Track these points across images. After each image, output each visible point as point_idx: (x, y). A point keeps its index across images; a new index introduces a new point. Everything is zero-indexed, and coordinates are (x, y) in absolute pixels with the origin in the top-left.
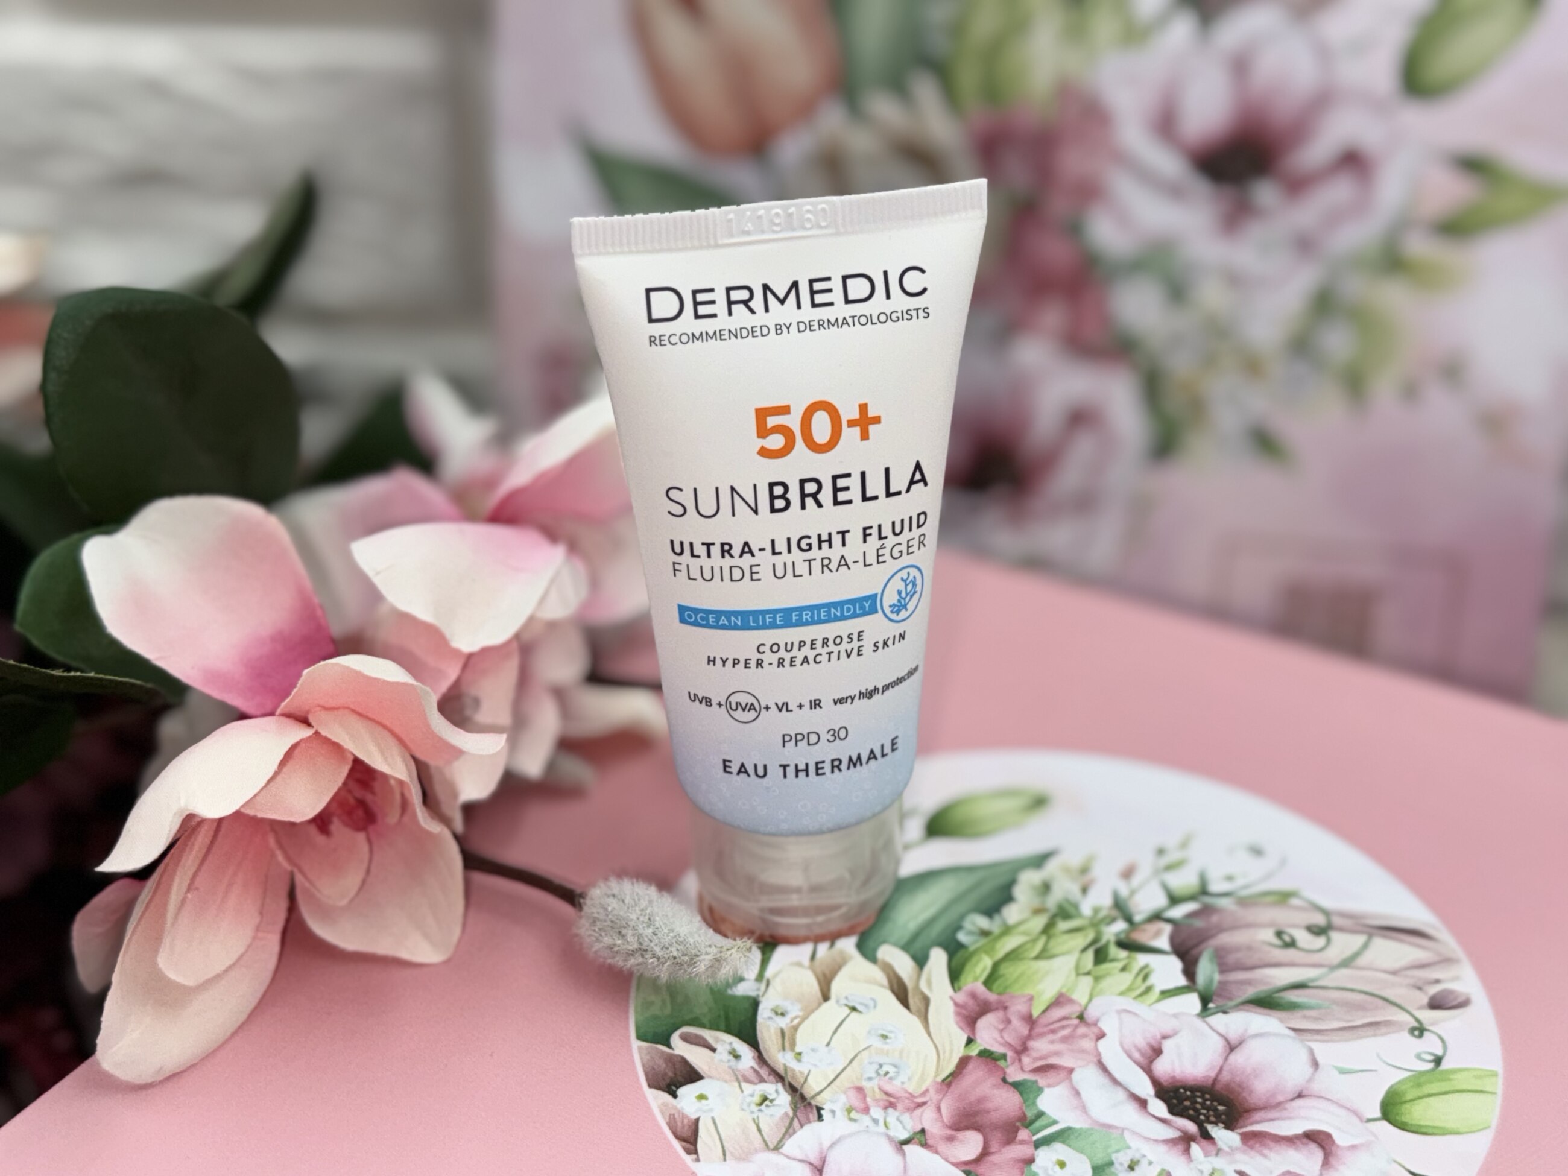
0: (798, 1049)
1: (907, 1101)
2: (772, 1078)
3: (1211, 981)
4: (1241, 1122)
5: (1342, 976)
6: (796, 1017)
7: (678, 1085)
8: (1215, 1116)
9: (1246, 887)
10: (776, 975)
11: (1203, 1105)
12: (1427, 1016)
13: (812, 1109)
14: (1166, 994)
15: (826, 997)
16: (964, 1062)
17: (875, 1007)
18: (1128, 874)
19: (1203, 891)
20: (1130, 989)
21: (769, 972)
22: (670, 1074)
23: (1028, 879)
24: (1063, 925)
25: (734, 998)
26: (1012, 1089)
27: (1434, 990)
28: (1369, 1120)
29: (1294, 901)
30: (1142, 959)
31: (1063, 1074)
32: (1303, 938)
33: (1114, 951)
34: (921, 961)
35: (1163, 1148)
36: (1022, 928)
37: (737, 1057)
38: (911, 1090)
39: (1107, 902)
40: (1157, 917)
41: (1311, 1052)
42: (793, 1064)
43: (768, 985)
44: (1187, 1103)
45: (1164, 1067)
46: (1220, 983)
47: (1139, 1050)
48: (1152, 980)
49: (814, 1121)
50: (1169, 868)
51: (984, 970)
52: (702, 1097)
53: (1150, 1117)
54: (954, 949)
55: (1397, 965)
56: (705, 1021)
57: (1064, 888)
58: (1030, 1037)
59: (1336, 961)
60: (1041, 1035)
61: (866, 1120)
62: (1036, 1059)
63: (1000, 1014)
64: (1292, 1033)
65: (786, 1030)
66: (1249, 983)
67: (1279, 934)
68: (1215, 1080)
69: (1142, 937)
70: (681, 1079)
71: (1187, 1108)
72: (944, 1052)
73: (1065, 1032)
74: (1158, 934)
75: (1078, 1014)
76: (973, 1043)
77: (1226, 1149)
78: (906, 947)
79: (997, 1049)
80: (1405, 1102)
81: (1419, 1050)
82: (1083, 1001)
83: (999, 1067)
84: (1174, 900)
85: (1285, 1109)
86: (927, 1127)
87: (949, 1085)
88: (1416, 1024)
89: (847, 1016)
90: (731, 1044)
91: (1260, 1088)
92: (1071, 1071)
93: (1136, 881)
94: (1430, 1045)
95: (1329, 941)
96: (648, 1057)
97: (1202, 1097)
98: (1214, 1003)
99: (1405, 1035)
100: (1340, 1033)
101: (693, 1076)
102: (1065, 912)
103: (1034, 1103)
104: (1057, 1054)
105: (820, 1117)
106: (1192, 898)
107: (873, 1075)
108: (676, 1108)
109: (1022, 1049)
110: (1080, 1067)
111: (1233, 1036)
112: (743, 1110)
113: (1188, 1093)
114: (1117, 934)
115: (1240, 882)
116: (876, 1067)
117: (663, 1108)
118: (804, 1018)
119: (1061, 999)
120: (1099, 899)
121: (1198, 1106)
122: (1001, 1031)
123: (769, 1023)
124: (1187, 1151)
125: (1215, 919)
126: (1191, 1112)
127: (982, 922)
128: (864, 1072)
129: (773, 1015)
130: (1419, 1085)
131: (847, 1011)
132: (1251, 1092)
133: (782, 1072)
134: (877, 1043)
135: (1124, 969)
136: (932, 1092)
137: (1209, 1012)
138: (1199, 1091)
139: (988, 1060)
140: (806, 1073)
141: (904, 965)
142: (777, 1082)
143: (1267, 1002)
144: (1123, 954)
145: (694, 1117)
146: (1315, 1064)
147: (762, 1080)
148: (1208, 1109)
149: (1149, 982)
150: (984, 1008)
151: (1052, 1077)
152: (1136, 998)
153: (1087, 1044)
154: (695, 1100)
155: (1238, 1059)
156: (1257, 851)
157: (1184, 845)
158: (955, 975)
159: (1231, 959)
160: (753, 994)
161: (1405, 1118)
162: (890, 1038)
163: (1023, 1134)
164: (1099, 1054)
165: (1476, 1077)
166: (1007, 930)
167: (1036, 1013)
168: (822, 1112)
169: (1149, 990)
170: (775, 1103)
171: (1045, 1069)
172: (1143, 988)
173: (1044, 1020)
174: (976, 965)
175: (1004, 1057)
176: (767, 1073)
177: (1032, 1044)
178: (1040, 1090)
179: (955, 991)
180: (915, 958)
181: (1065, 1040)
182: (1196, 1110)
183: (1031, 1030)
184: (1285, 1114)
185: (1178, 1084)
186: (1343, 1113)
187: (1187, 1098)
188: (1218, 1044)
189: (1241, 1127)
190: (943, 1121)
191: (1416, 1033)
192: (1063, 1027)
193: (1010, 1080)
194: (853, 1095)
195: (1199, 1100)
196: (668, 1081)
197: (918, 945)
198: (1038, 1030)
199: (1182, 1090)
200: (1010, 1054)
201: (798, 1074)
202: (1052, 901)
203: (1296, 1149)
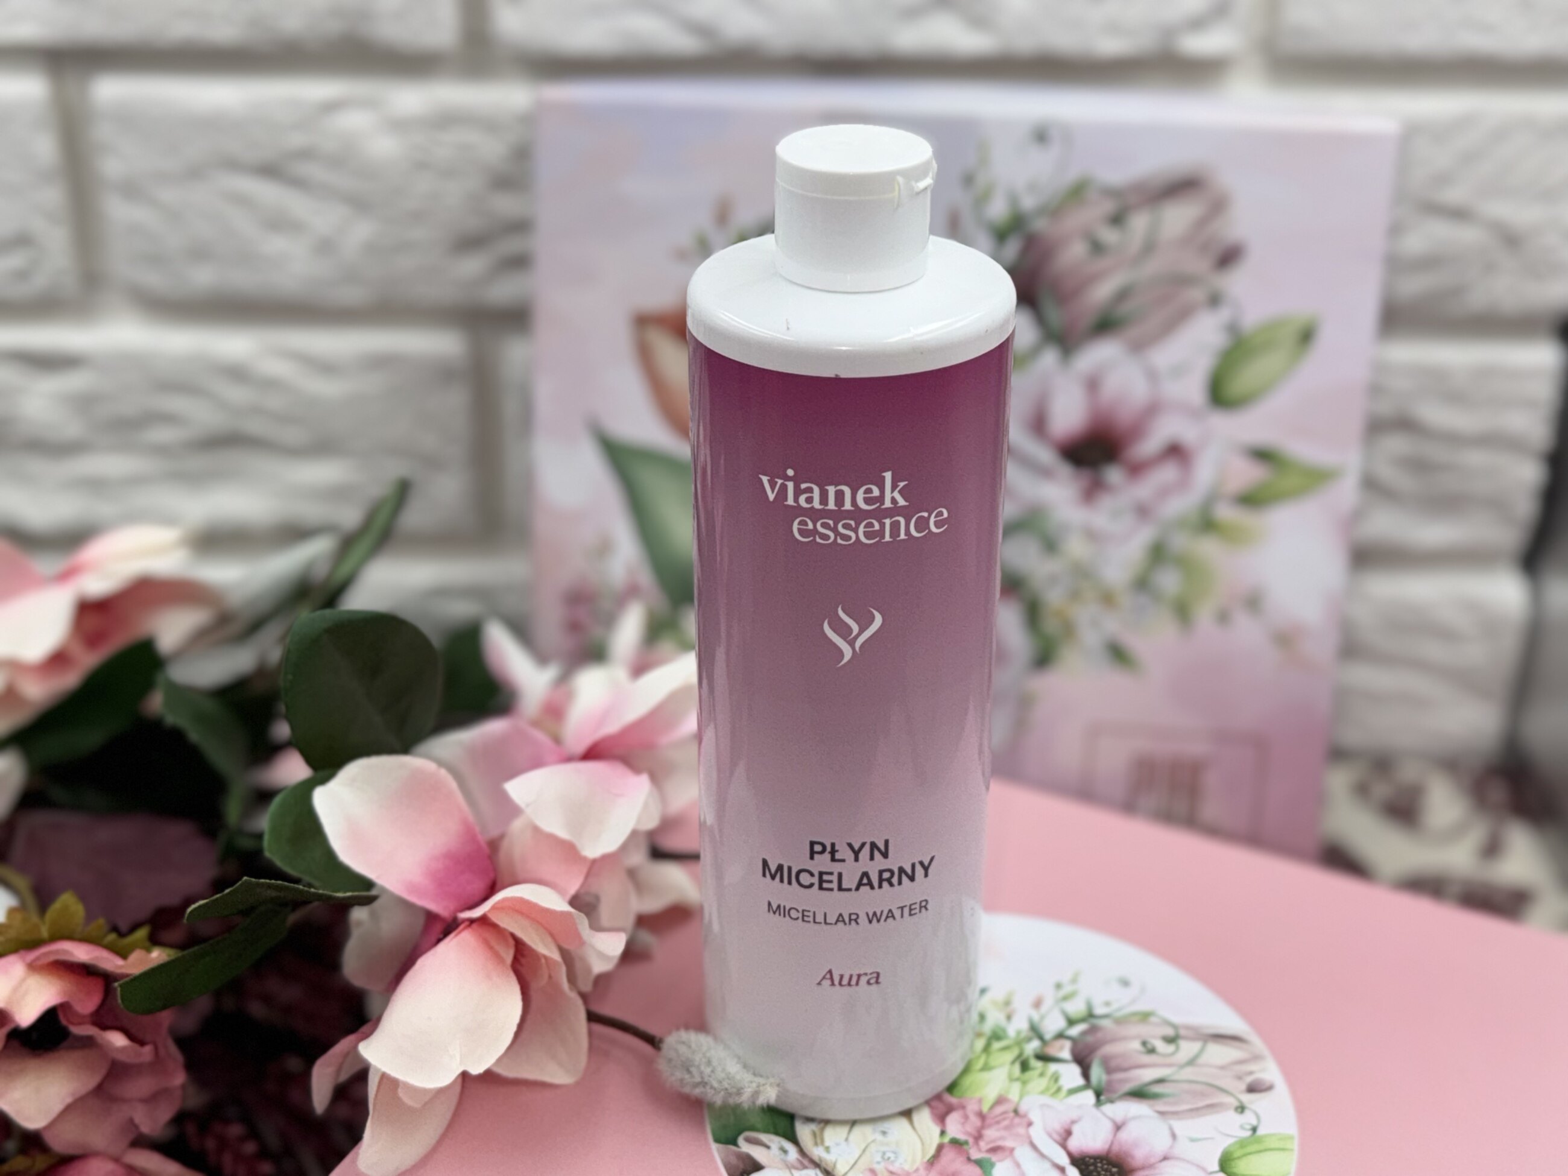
2: (811, 1166)
3: (1100, 1081)
5: (1188, 1073)
9: (1120, 1009)
11: (1102, 1167)
12: (1246, 1098)
14: (1072, 1091)
16: (940, 1148)
18: (1037, 1004)
19: (1090, 1015)
20: (1047, 1089)
22: (741, 1166)
24: (997, 1045)
26: (975, 1165)
27: (1249, 1079)
28: (1212, 1173)
29: (1153, 1019)
30: (1053, 1067)
31: (1007, 1153)
32: (1161, 1046)
33: (1034, 1063)
37: (785, 1152)
38: (907, 1169)
39: (1024, 1026)
40: (1060, 1036)
41: (1171, 1128)
42: (824, 1155)
44: (1092, 1168)
45: (1077, 1143)
46: (1107, 1081)
47: (1057, 1133)
48: (1062, 1082)
50: (1066, 998)
55: (1224, 1062)
56: (759, 1126)
57: (995, 1018)
58: (983, 1127)
59: (1183, 1061)
60: (990, 1126)
62: (988, 1143)
63: (961, 1112)
64: (1156, 1115)
65: (816, 1132)
66: (1126, 1080)
67: (1144, 1044)
68: (1109, 1151)
69: (1052, 1051)
70: (750, 1170)
71: (1092, 1171)
72: (926, 1141)
73: (1006, 1123)
74: (1062, 1048)
75: (1013, 1109)
76: (945, 1134)
79: (961, 1137)
80: (1234, 1159)
81: (1242, 1122)
82: (1016, 1099)
83: (964, 1150)
84: (1071, 1022)
85: (1157, 1168)
87: (933, 1164)
88: (1239, 1104)
90: (779, 1143)
91: (1139, 1155)
92: (1012, 1150)
93: (1044, 1008)
94: (1249, 1118)
95: (1178, 1048)
96: (724, 1155)
97: (1101, 1162)
98: (1104, 1096)
99: (1232, 1112)
100: (1189, 1113)
101: (758, 1167)
102: (997, 1035)
103: (990, 1174)
104: (1002, 1138)
106: (1083, 1020)
107: (880, 1160)
109: (978, 1137)
110: (1018, 1147)
111: (1119, 1119)
113: (1092, 1161)
114: (1034, 1050)
115: (1115, 1006)
116: (881, 1154)
119: (1001, 1099)
120: (1018, 1026)
121: (1099, 1169)
122: (963, 1124)
123: (803, 1127)
125: (1099, 1035)
126: (1095, 1174)
128: (873, 1158)
130: (1243, 1147)
132: (1133, 1157)
133: (816, 1159)
134: (880, 1137)
135: (1042, 1075)
136: (921, 1169)
137: (1101, 1103)
138: (1099, 1159)
139: (957, 1145)
140: (834, 1161)
142: (815, 1167)
143: (1139, 1094)
144: (1040, 1064)
146: (1174, 1136)
147: (805, 1167)
149: (1059, 1084)
150: (949, 1109)
151: (1000, 1155)
152: (1051, 1096)
153: (1021, 1130)
155: (1124, 1136)
156: (1125, 983)
157: (1074, 981)
159: (1113, 1063)
160: (790, 1109)
161: (1235, 1170)
162: (888, 1133)
164: (1030, 1138)
165: (1280, 1140)
167: (985, 1109)
169: (1059, 1090)
171: (994, 1150)
172: (1055, 1088)
173: (991, 1115)
175: (966, 1143)
176: (808, 1162)
177: (985, 1132)
178: (993, 1164)
181: (1007, 1128)
183: (983, 1122)
184: (1156, 1172)
185: (1085, 1155)
186: (1194, 1169)
187: (1092, 1164)
188: (1108, 1126)
191: (1239, 1110)
192: (1004, 1119)
193: (973, 1159)
195: (1099, 1165)
196: (741, 1171)
198: (988, 1121)
199: (1087, 1159)
200: (971, 1140)
201: (829, 1162)
202: (988, 1027)
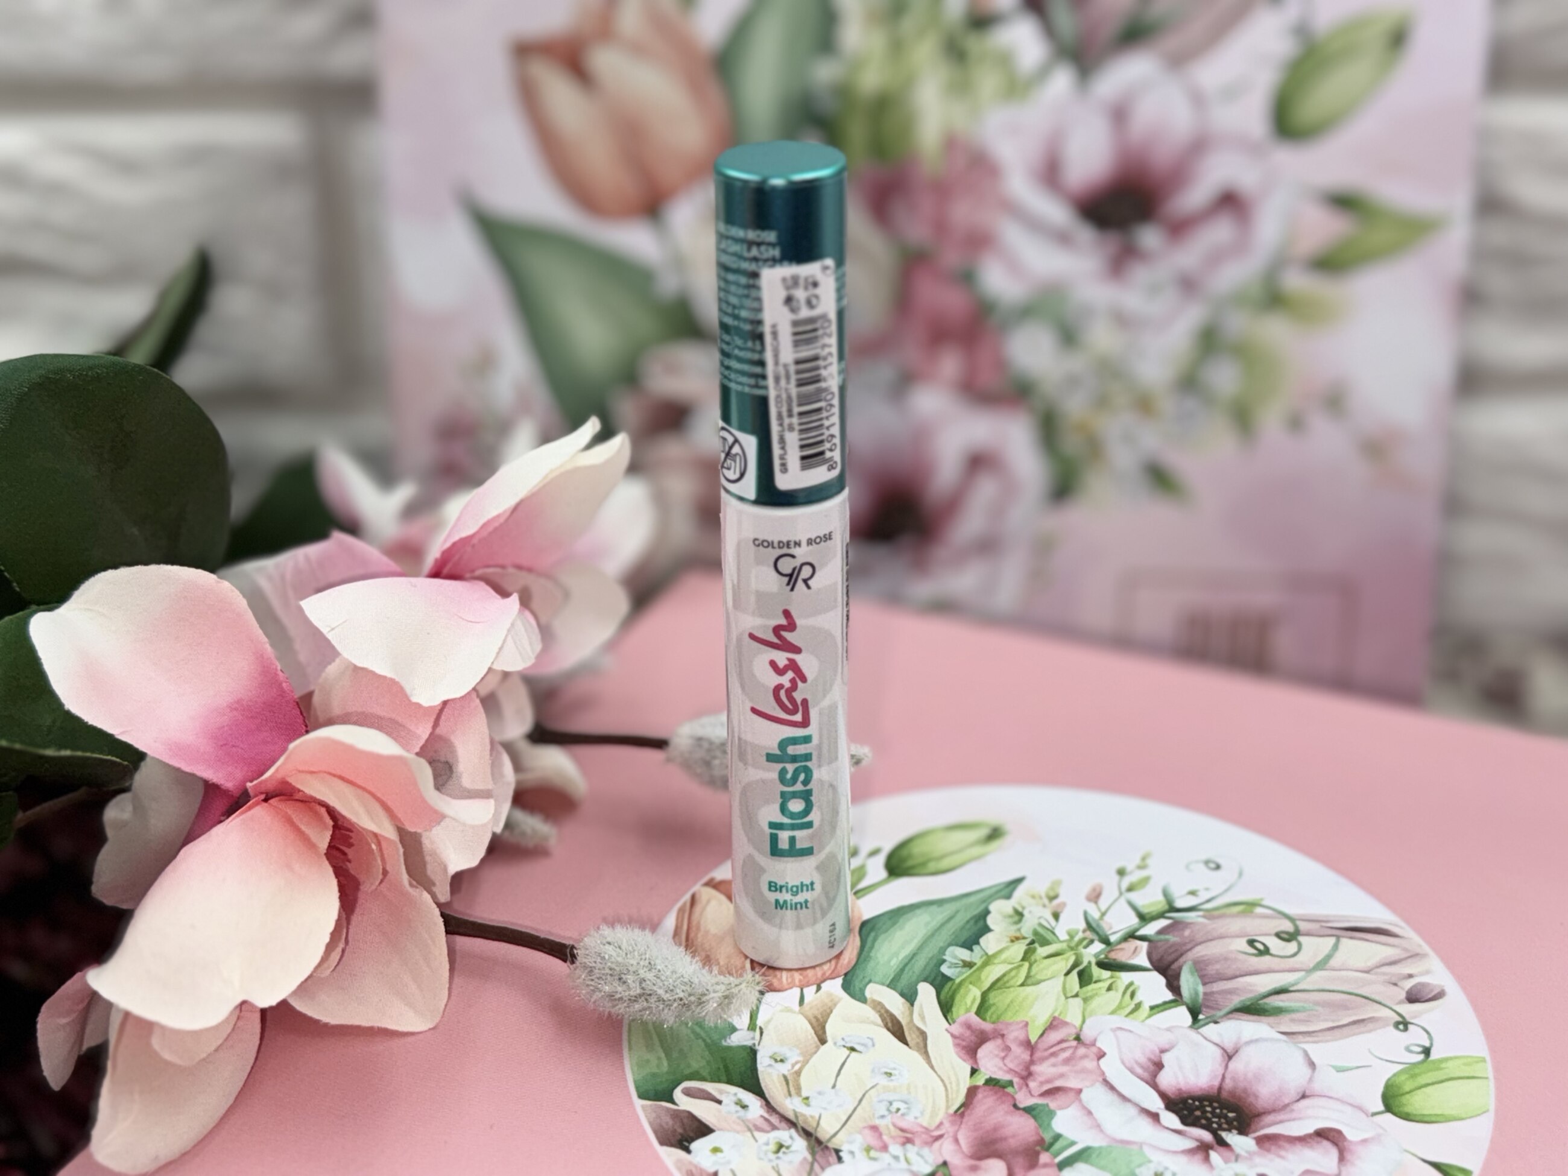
0: (804, 1094)
1: (924, 1136)
2: (784, 1125)
3: (1196, 993)
4: (1253, 1127)
5: (1318, 979)
6: (797, 1063)
7: (690, 1141)
8: (1227, 1123)
9: (1210, 900)
10: (769, 1022)
11: (1213, 1113)
12: (1408, 1010)
13: (830, 1151)
14: (1155, 1009)
15: (823, 1041)
16: (972, 1092)
17: (873, 1045)
18: (1095, 896)
19: (1170, 908)
20: (1120, 1007)
21: (760, 1022)
22: (680, 1130)
23: (999, 910)
24: (1042, 951)
25: (729, 1048)
26: (1027, 1116)
27: (1408, 984)
28: (1374, 1114)
29: (1260, 910)
30: (1125, 977)
31: (1072, 1095)
32: (1274, 944)
33: (1097, 972)
34: (910, 997)
35: (1183, 1159)
36: (1004, 956)
37: (744, 1107)
38: (925, 1124)
39: (1080, 925)
40: (1132, 936)
41: (1306, 1054)
42: (802, 1109)
43: (761, 1033)
44: (1198, 1113)
45: (1168, 1079)
46: (1205, 994)
47: (1142, 1067)
48: (1139, 997)
49: (834, 1164)
50: (1133, 887)
51: (974, 1000)
52: (716, 1150)
53: (1166, 1130)
54: (940, 982)
55: (1370, 964)
56: (705, 1073)
57: (1037, 915)
58: (1032, 1062)
59: (1312, 965)
60: (1043, 1059)
61: (886, 1157)
62: (1042, 1083)
63: (999, 1041)
64: (1283, 1037)
65: (789, 1078)
66: (1231, 992)
67: (1251, 943)
68: (1220, 1088)
69: (1122, 955)
70: (692, 1134)
71: (1198, 1118)
72: (951, 1083)
73: (1065, 1055)
74: (1136, 952)
75: (1074, 1036)
76: (977, 1073)
77: (1243, 1153)
78: (892, 985)
79: (1004, 1077)
80: (1403, 1094)
81: (1408, 1043)
82: (1077, 1023)
83: (1008, 1094)
84: (1144, 918)
85: (1292, 1110)
86: (948, 1159)
87: (962, 1115)
88: (1399, 1019)
89: (848, 1057)
90: (735, 1094)
91: (1264, 1093)
92: (1080, 1091)
93: (1103, 903)
94: (1416, 1037)
95: (1300, 946)
96: (654, 1115)
97: (1211, 1105)
98: (1203, 1015)
99: (1391, 1029)
100: (1328, 1033)
101: (703, 1130)
102: (1040, 939)
103: (1049, 1125)
104: (1062, 1076)
105: (840, 1159)
106: (1161, 915)
107: (886, 1113)
108: (690, 1163)
109: (1027, 1075)
110: (1087, 1087)
111: (1229, 1047)
112: (760, 1159)
113: (1197, 1103)
114: (1096, 955)
115: (1203, 896)
116: (886, 1103)
117: (679, 1164)
118: (806, 1062)
119: (1055, 1023)
120: (1071, 923)
121: (1209, 1115)
122: (1003, 1058)
123: (770, 1070)
124: (1207, 1159)
125: (1187, 933)
126: (1203, 1122)
127: (964, 954)
128: (874, 1110)
129: (773, 1062)
130: (1413, 1076)
131: (847, 1052)
132: (1256, 1097)
133: (792, 1117)
134: (884, 1081)
135: (1109, 989)
136: (947, 1124)
137: (1202, 1023)
138: (1207, 1101)
139: (997, 1088)
140: (817, 1117)
141: (895, 1003)
142: (790, 1128)
143: (1253, 1009)
144: (1106, 974)
145: (712, 1170)
146: (1312, 1065)
147: (774, 1128)
148: (1219, 1117)
149: (1136, 1000)
150: (982, 1038)
151: (1061, 1099)
152: (1127, 1016)
153: (1090, 1064)
154: (709, 1154)
155: (1236, 1065)
156: (1215, 866)
157: (1143, 865)
158: (946, 1008)
159: (1212, 970)
160: (749, 1043)
161: (1408, 1109)
162: (895, 1075)
163: (1044, 1158)
164: (1103, 1073)
165: (1465, 1064)
166: (988, 960)
167: (1033, 1040)
168: (841, 1154)
169: (1138, 1006)
170: (792, 1149)
171: (1053, 1092)
172: (1132, 1006)
173: (1041, 1046)
174: (964, 997)
175: (1011, 1083)
176: (778, 1120)
177: (1035, 1068)
178: (1052, 1114)
179: (950, 1024)
180: (902, 995)
181: (1067, 1061)
182: (1207, 1119)
183: (1032, 1055)
184: (1294, 1115)
185: (1185, 1095)
186: (1349, 1109)
187: (1197, 1108)
188: (1216, 1054)
189: (1254, 1132)
190: (963, 1152)
191: (1401, 1027)
192: (1063, 1050)
193: (1021, 1106)
194: (869, 1134)
195: (1209, 1109)
196: (679, 1137)
197: (904, 982)
198: (1039, 1054)
199: (1190, 1101)
200: (1016, 1080)
201: (810, 1119)
202: (1027, 928)
203: (1311, 1147)
